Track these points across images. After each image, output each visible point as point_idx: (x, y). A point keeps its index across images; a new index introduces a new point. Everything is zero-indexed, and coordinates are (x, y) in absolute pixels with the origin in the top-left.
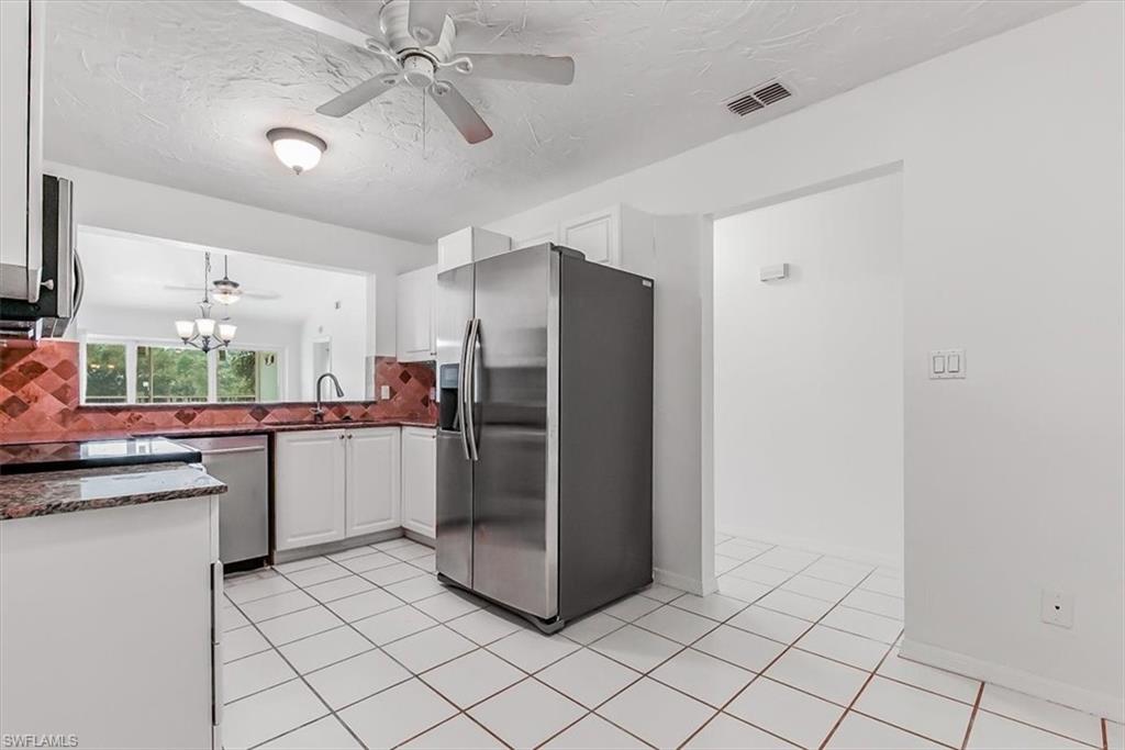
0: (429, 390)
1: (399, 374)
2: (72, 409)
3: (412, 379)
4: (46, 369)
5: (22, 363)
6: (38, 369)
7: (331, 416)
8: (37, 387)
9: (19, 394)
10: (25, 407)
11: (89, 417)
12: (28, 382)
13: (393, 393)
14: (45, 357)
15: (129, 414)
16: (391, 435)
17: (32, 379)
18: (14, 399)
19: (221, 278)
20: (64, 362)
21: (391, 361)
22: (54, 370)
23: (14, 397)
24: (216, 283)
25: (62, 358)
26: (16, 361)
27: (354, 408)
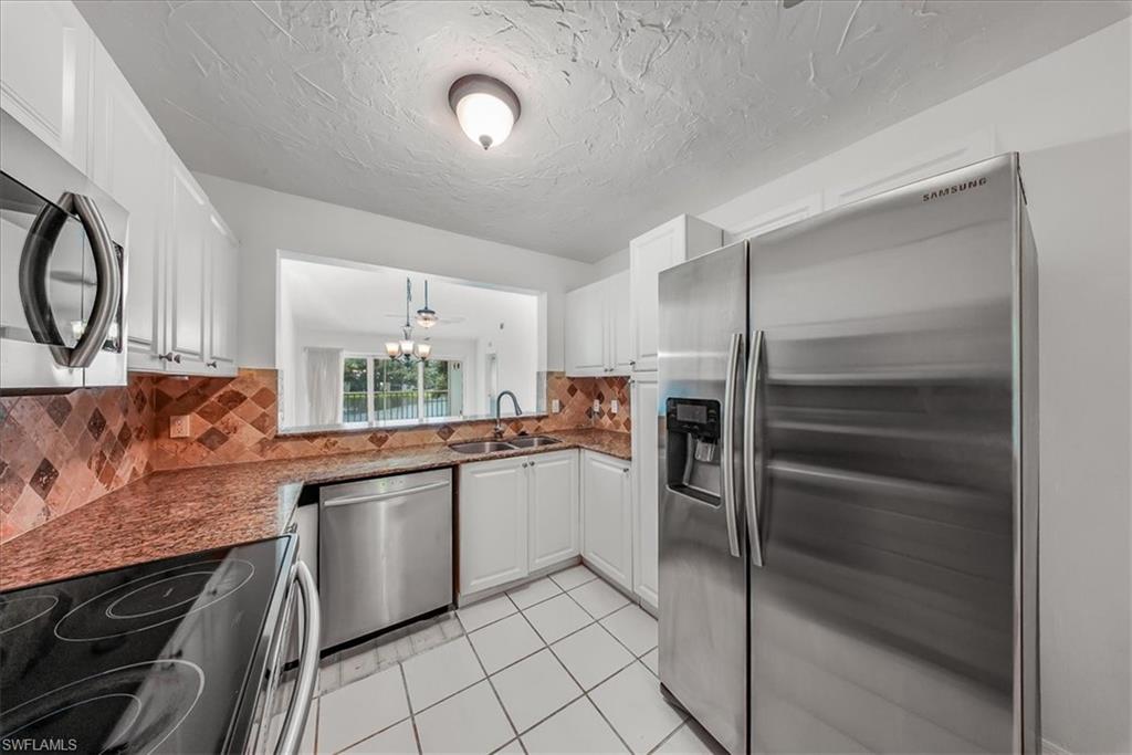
0: (593, 401)
1: (567, 387)
2: (271, 438)
3: (579, 392)
4: (245, 398)
5: (221, 392)
6: (237, 399)
7: (509, 433)
8: (236, 418)
9: (218, 424)
10: (224, 439)
11: (287, 445)
12: (228, 412)
13: (562, 406)
14: (244, 385)
15: (325, 440)
16: (570, 458)
17: (231, 409)
18: (213, 431)
20: (263, 390)
21: (560, 376)
22: (253, 399)
23: (213, 428)
25: (261, 386)
26: (215, 392)
27: (529, 423)
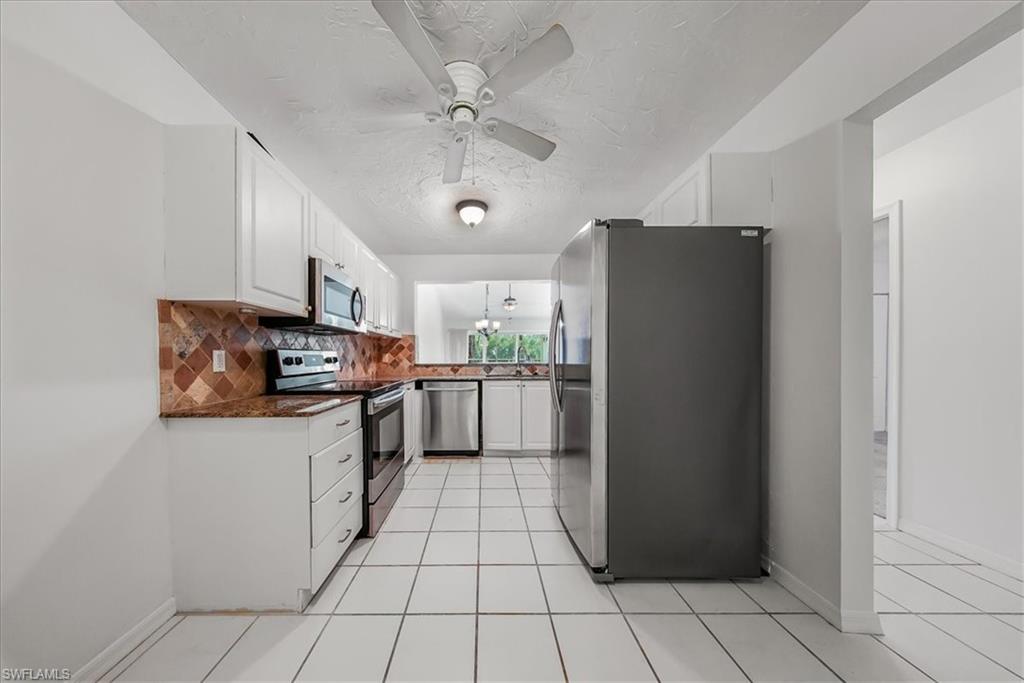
2: (413, 365)
4: (405, 347)
7: (526, 372)
8: (402, 356)
9: (396, 358)
10: (398, 364)
12: (399, 353)
14: (405, 342)
18: (395, 361)
19: (507, 297)
24: (506, 300)
25: (410, 343)
26: (396, 344)
27: (541, 368)
